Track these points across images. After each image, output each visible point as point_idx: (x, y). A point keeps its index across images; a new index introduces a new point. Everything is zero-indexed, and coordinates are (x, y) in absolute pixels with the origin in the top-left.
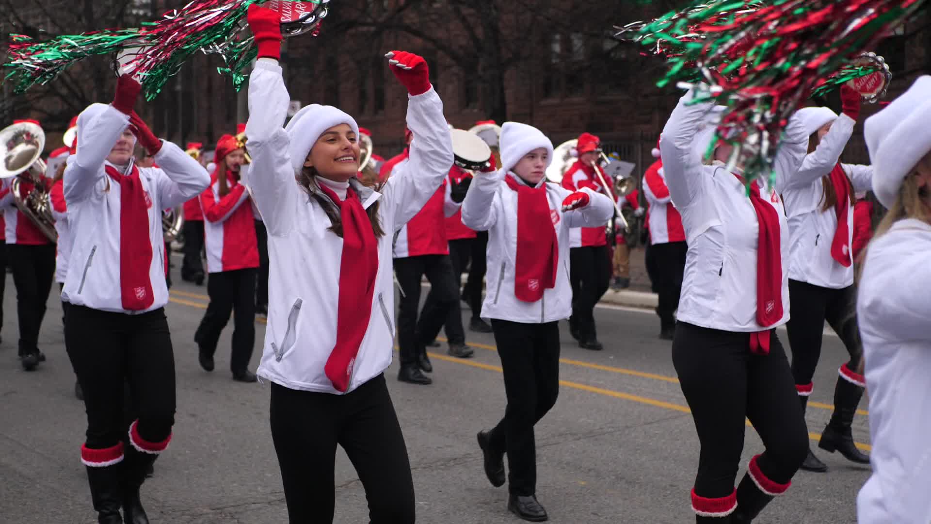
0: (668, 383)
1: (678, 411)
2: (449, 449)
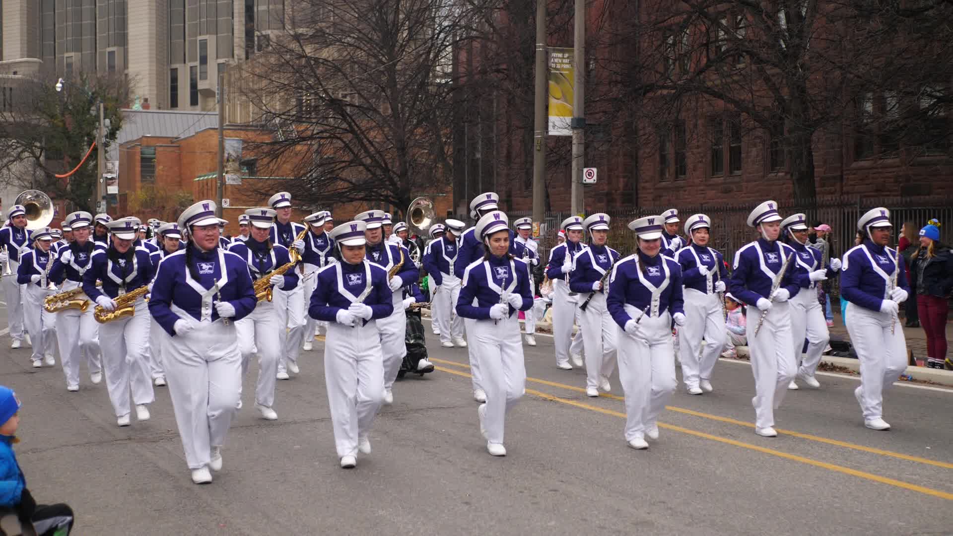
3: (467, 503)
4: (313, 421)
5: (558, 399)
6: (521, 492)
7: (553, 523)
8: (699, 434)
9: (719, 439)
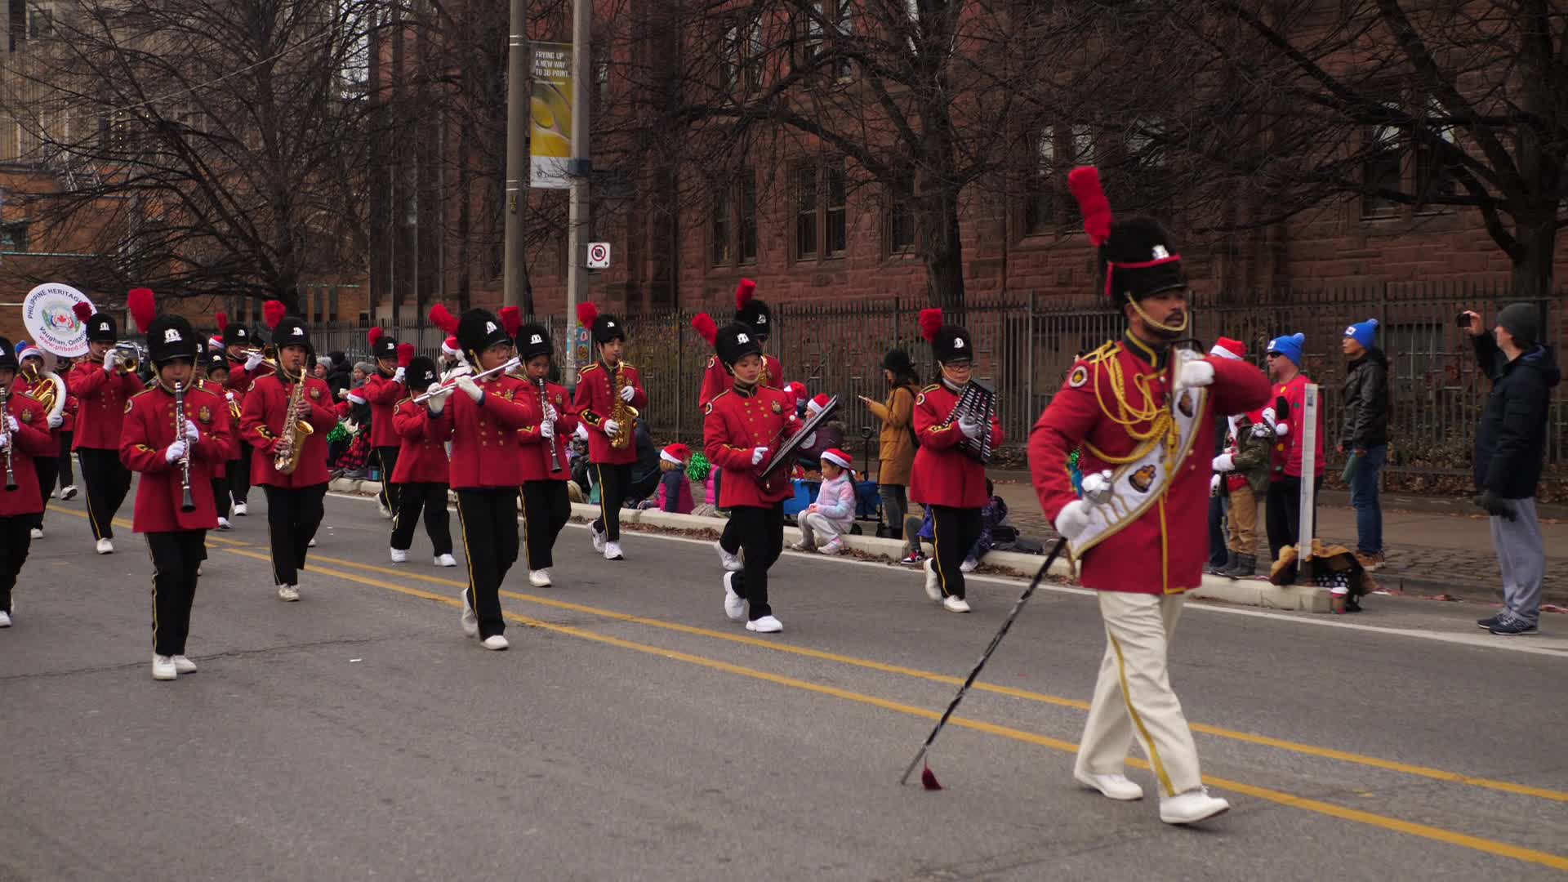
0: (1241, 743)
1: (1257, 799)
2: (842, 871)
3: (388, 801)
4: (123, 667)
5: (543, 625)
6: (480, 780)
7: (534, 830)
8: (774, 678)
9: (808, 686)
